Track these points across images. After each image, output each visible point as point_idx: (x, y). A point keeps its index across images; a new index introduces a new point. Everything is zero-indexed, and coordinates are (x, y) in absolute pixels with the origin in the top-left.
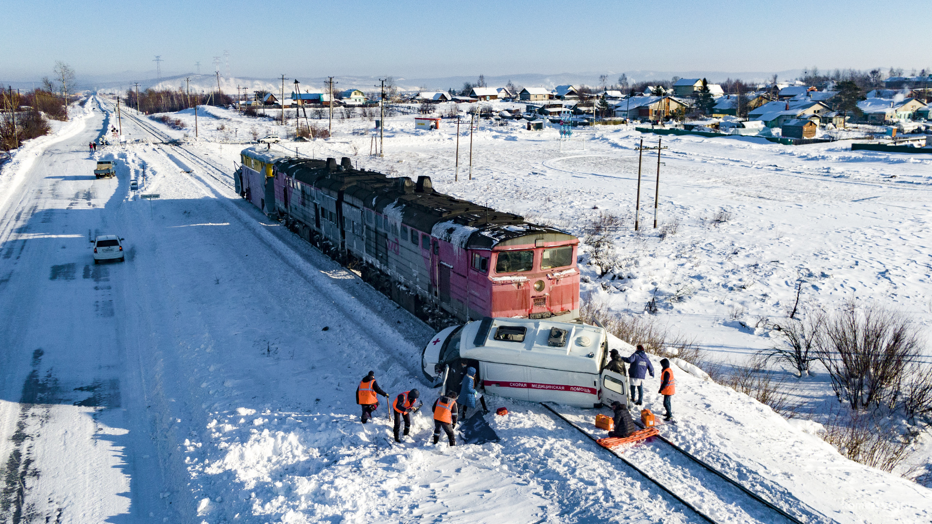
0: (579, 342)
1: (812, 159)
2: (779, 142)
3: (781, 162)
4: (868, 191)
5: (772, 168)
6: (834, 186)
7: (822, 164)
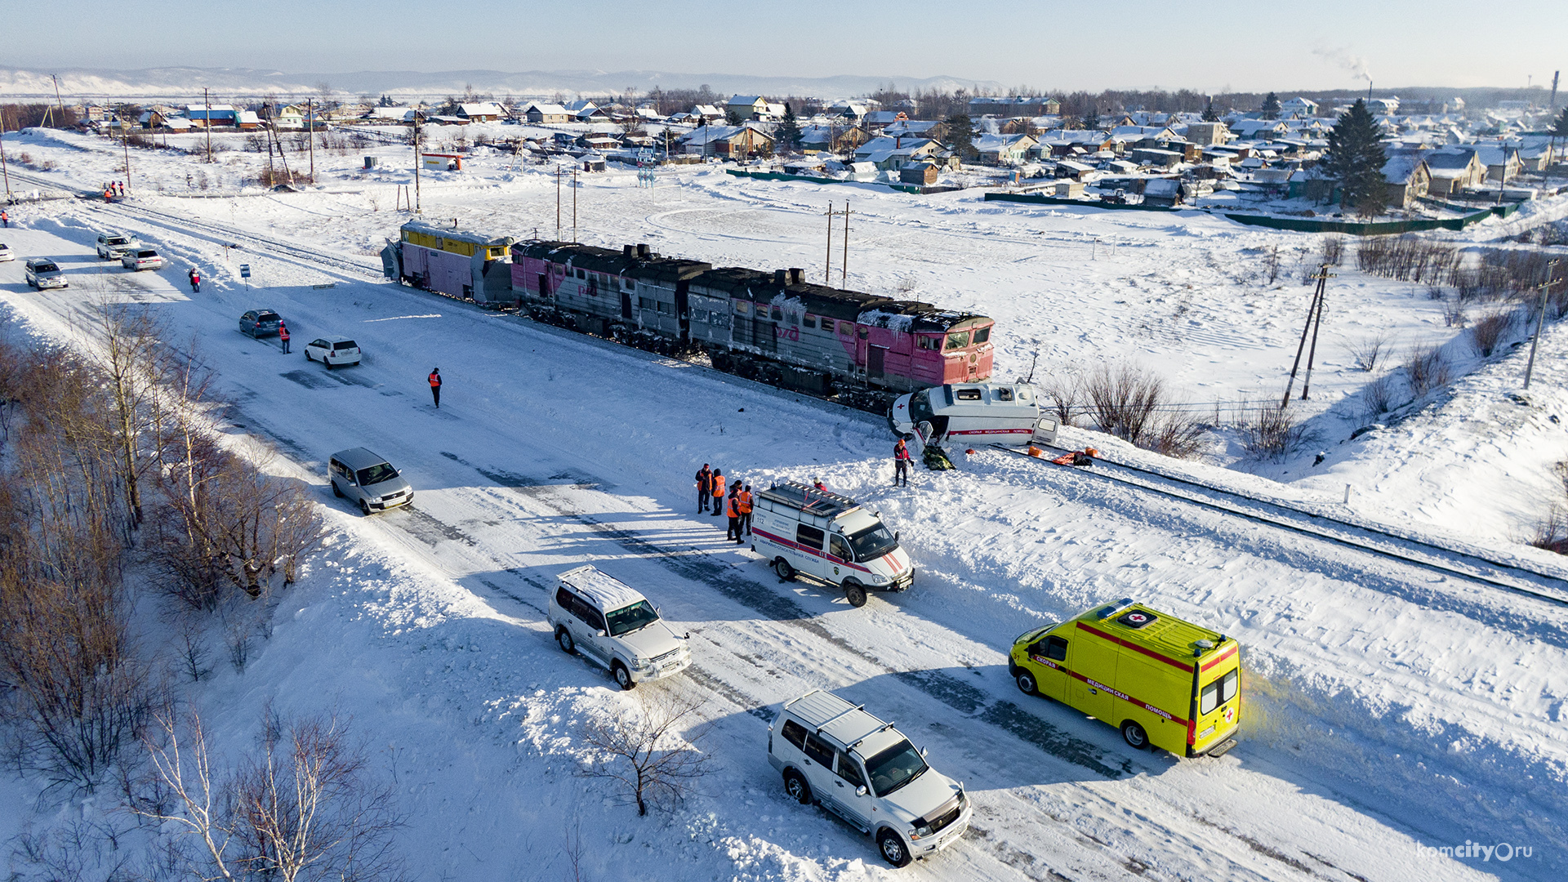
0: (1021, 396)
1: (952, 212)
2: (905, 191)
3: (918, 214)
4: (1025, 251)
5: (916, 224)
6: (988, 244)
7: (965, 219)
